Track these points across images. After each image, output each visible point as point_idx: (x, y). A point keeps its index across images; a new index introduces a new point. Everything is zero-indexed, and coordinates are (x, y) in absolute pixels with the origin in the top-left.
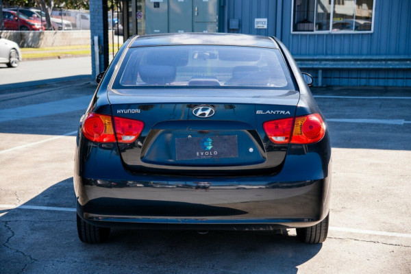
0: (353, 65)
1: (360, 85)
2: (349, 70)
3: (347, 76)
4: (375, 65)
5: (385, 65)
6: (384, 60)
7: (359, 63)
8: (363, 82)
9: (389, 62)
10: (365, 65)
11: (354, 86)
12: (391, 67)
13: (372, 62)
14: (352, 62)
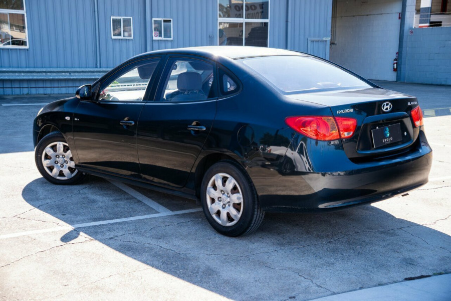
0: (17, 76)
1: (23, 94)
2: (11, 81)
3: (18, 86)
4: (37, 76)
5: (46, 76)
6: (45, 72)
7: (23, 74)
8: (25, 91)
9: (49, 74)
10: (29, 76)
11: (18, 95)
12: (51, 78)
13: (34, 74)
14: (17, 74)
